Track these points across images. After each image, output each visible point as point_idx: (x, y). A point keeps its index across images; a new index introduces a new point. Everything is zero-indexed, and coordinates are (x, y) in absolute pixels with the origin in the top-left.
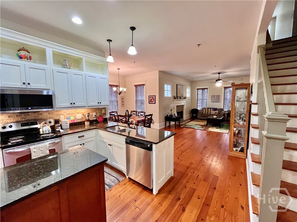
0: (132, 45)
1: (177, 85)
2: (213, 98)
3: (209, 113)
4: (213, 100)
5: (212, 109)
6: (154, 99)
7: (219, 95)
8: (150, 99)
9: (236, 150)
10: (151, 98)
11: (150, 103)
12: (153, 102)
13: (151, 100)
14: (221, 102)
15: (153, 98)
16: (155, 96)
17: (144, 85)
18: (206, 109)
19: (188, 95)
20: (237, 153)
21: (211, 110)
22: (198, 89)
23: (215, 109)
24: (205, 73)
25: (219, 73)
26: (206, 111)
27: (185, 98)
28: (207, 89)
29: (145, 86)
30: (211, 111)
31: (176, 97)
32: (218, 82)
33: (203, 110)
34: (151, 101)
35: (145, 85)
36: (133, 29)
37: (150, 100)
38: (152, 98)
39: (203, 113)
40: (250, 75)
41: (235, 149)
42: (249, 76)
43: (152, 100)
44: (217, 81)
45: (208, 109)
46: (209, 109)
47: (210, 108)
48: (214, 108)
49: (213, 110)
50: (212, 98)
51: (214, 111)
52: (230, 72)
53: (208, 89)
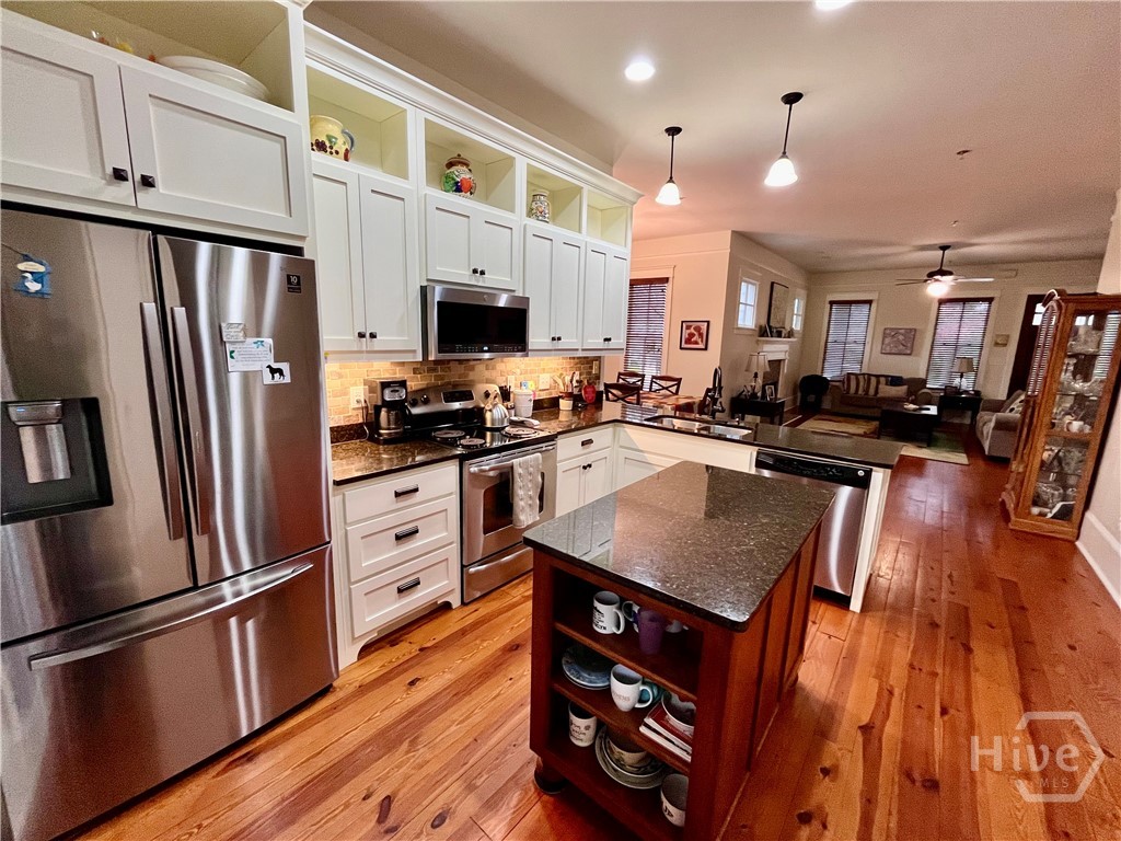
0: (784, 153)
1: (772, 284)
2: (887, 340)
3: (872, 391)
4: (889, 344)
5: (882, 380)
6: (701, 335)
7: (915, 330)
8: (688, 331)
9: (1042, 515)
10: (692, 330)
11: (684, 345)
12: (696, 343)
13: (692, 335)
14: (918, 355)
15: (698, 329)
16: (708, 322)
17: (666, 280)
18: (861, 378)
19: (797, 324)
20: (1047, 522)
21: (878, 383)
22: (832, 303)
23: (895, 381)
24: (892, 244)
25: (944, 248)
26: (861, 384)
27: (790, 334)
28: (869, 302)
29: (668, 287)
30: (880, 386)
31: (767, 331)
32: (937, 280)
33: (849, 380)
34: (688, 341)
35: (670, 280)
36: (792, 99)
37: (685, 335)
38: (695, 329)
39: (848, 393)
40: (1107, 255)
41: (1035, 510)
42: (1100, 257)
43: (695, 336)
44: (931, 275)
45: (869, 380)
46: (873, 380)
47: (878, 376)
48: (892, 377)
49: (886, 384)
50: (885, 337)
51: (891, 385)
52: (989, 244)
53: (874, 305)
